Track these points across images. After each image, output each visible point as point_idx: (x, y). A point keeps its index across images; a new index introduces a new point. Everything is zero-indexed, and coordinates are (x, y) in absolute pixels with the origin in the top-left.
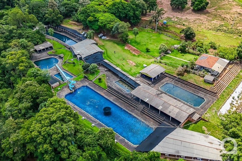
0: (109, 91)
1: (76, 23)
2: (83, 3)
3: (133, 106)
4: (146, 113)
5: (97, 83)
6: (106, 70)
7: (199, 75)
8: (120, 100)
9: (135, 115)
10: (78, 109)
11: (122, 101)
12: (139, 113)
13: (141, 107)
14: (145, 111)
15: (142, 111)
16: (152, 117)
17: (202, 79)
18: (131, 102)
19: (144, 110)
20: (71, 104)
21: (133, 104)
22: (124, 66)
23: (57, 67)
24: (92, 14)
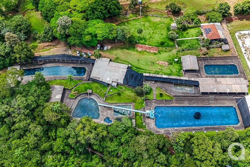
0: (178, 99)
1: (50, 44)
2: (67, 24)
3: (206, 99)
4: (218, 99)
5: (161, 98)
6: (153, 82)
7: (217, 47)
8: (192, 101)
9: (214, 105)
10: (180, 129)
11: (195, 101)
12: (214, 101)
13: (212, 97)
14: (217, 98)
15: (215, 99)
16: (225, 99)
17: (220, 49)
18: (202, 98)
19: (215, 98)
20: (170, 129)
21: (205, 98)
22: (162, 70)
23: (103, 106)
24: (85, 32)
